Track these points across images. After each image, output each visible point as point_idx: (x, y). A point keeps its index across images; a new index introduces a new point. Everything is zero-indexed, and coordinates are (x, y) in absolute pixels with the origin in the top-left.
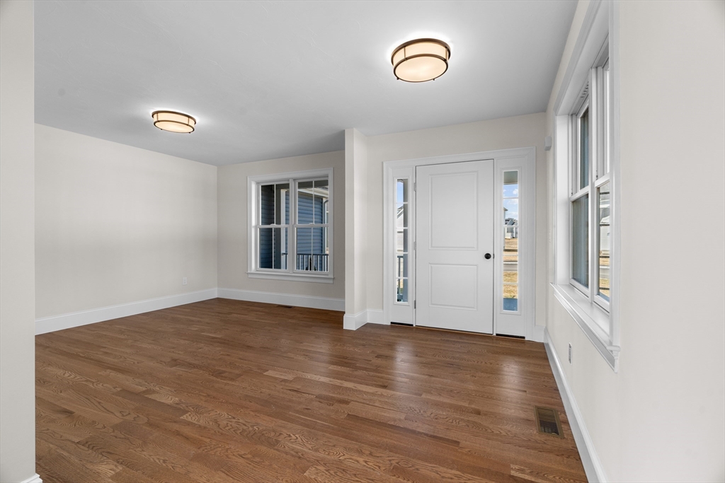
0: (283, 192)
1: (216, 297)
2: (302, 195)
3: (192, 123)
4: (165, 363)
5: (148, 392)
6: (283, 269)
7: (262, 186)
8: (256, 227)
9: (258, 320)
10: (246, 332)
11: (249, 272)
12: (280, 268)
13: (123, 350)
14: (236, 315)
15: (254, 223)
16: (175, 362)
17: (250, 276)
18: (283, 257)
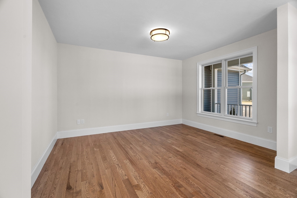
0: (216, 70)
1: (181, 123)
2: (230, 72)
3: (167, 33)
4: (151, 164)
5: (138, 187)
6: (216, 113)
7: (205, 67)
8: (201, 89)
9: (203, 143)
10: (196, 151)
11: (197, 113)
12: (214, 112)
13: (137, 148)
14: (190, 136)
15: (200, 87)
16: (156, 165)
17: (198, 115)
18: (216, 106)
